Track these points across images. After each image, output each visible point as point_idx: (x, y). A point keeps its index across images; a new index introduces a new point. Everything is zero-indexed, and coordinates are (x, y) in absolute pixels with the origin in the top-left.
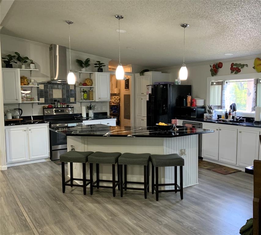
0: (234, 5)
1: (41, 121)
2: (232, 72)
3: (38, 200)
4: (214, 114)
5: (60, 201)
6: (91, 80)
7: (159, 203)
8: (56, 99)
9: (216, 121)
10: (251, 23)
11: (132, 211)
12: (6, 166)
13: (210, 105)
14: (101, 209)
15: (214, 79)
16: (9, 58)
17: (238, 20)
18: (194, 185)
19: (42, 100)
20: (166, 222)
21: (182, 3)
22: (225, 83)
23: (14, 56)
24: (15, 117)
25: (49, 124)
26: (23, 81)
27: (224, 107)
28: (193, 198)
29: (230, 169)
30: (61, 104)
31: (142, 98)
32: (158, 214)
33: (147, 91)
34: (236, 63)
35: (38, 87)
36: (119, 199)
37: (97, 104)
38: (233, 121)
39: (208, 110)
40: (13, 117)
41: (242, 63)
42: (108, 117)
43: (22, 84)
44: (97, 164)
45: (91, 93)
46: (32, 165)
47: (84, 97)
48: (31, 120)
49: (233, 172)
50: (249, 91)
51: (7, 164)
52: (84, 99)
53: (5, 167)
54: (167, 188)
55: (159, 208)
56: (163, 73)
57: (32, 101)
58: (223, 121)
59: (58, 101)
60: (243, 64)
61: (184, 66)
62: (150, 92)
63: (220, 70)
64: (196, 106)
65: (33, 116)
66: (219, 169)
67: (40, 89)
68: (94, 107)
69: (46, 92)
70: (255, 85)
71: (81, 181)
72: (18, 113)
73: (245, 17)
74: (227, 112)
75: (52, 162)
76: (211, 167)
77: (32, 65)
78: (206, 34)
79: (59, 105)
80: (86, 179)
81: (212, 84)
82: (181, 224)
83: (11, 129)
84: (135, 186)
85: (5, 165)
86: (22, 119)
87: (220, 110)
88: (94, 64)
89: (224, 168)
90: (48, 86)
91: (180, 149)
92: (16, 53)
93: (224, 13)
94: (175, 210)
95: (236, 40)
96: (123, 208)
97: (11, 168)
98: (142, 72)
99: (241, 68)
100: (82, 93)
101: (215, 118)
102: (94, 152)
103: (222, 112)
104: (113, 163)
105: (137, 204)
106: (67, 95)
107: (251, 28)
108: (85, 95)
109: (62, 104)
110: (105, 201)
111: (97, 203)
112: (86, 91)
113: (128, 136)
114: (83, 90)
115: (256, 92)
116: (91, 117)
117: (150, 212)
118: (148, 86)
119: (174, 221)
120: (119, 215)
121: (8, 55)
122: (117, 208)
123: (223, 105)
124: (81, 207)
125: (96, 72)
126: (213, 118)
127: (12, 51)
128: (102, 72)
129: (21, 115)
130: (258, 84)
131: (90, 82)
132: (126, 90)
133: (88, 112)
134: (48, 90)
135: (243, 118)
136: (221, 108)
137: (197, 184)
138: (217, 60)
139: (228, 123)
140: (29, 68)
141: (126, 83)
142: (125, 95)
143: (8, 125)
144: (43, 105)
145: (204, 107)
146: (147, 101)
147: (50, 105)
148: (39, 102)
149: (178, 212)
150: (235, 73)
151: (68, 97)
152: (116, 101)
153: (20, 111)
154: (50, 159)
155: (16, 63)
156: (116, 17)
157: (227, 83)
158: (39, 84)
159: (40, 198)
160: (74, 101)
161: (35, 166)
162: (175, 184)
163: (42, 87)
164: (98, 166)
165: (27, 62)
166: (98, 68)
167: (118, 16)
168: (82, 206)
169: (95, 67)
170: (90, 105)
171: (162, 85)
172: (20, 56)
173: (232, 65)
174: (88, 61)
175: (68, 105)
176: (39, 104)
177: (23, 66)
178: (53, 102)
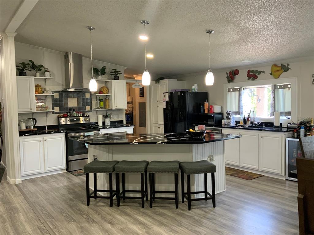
0: (265, 10)
1: (56, 130)
2: (249, 79)
3: (62, 214)
4: (232, 120)
5: (87, 215)
6: (108, 88)
7: (192, 212)
8: (72, 108)
9: (235, 126)
10: (276, 29)
11: (166, 223)
12: (21, 179)
13: (228, 111)
14: (132, 222)
15: (231, 86)
16: (22, 66)
17: (264, 26)
18: (222, 192)
19: (57, 109)
20: (205, 233)
21: (213, 8)
22: (242, 89)
23: (28, 64)
24: (29, 127)
25: (65, 134)
26: (37, 89)
27: (242, 113)
28: (225, 206)
29: (253, 174)
30: (76, 113)
31: (158, 105)
32: (194, 224)
33: (164, 99)
34: (253, 70)
35: (52, 96)
36: (149, 210)
37: (113, 112)
38: (252, 127)
39: (226, 116)
40: (27, 128)
41: (259, 69)
42: (124, 125)
43: (37, 93)
44: (122, 173)
45: (107, 101)
46: (47, 177)
47: (100, 106)
48: (46, 129)
49: (256, 176)
50: (259, 98)
51: (21, 177)
52: (101, 107)
53: (19, 180)
54: (197, 196)
55: (193, 218)
56: (179, 80)
57: (46, 110)
58: (242, 126)
59: (74, 110)
60: (260, 71)
61: (210, 72)
62: (167, 99)
63: (237, 77)
64: (214, 112)
65: (47, 126)
66: (242, 174)
67: (55, 98)
68: (111, 116)
69: (61, 101)
70: (273, 90)
71: (105, 192)
72: (31, 123)
73: (272, 22)
74: (245, 118)
75: (69, 173)
76: (233, 172)
77: (47, 73)
78: (229, 40)
79: (75, 114)
80: (113, 190)
81: (229, 90)
82: (220, 233)
83: (26, 140)
84: (163, 196)
85: (19, 178)
86: (36, 129)
87: (238, 116)
88: (110, 72)
89: (247, 174)
90: (63, 94)
91: (208, 155)
92: (30, 61)
93: (252, 18)
94: (210, 219)
95: (257, 47)
96: (156, 220)
97: (26, 181)
98: (157, 80)
99: (258, 74)
100: (99, 102)
101: (233, 124)
102: (120, 161)
103: (240, 117)
104: (142, 172)
105: (170, 215)
106: (82, 104)
107: (276, 34)
108: (102, 103)
109: (78, 113)
110: (135, 213)
111: (126, 215)
112: (102, 99)
113: (157, 143)
114: (99, 98)
115: (274, 98)
116: (108, 126)
117: (185, 223)
118: (165, 93)
119: (213, 231)
120: (153, 228)
121: (21, 62)
122: (149, 220)
123: (240, 111)
124: (110, 221)
125: (112, 80)
126: (231, 124)
127: (26, 59)
128: (118, 80)
129: (35, 125)
130: (276, 90)
131: (106, 90)
132: (141, 98)
133: (104, 120)
134: (63, 98)
135: (262, 123)
136: (239, 114)
137: (225, 190)
138: (234, 67)
139: (247, 128)
140: (43, 76)
141: (141, 91)
142: (140, 104)
143: (22, 136)
144: (58, 114)
145: (221, 113)
146: (164, 108)
147: (65, 114)
148: (54, 111)
149: (214, 221)
150: (252, 80)
151: (84, 105)
152: (130, 109)
153: (35, 121)
154: (67, 170)
155: (31, 71)
156: (141, 23)
157: (244, 89)
158: (53, 92)
159: (63, 212)
160: (89, 110)
161: (51, 178)
162: (206, 192)
163: (56, 96)
164: (123, 175)
165: (41, 70)
166: (114, 76)
167: (143, 22)
168: (111, 219)
169: (111, 75)
170: (107, 114)
171: (180, 92)
172: (34, 64)
173: (249, 71)
174: (104, 69)
175: (84, 114)
176: (53, 113)
177: (38, 74)
178: (69, 111)
